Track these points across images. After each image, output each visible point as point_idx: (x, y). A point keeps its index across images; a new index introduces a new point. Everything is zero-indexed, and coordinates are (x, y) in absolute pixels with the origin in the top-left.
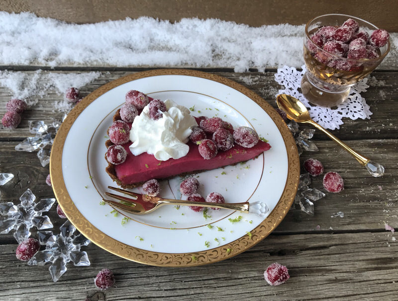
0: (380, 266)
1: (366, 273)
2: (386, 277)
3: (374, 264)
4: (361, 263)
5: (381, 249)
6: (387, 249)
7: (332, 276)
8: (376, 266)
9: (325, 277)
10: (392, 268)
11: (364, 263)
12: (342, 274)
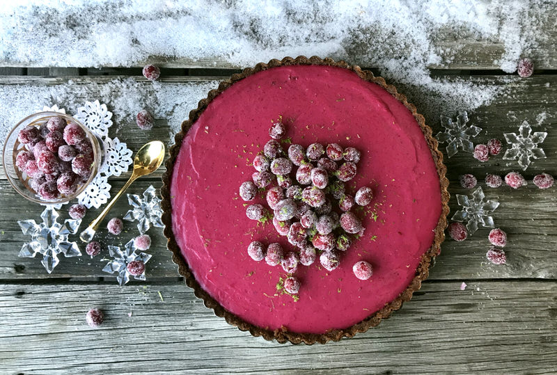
0: (458, 310)
1: (444, 316)
2: (460, 318)
3: (454, 308)
4: (444, 308)
5: (464, 297)
6: (470, 297)
7: (419, 317)
8: (455, 310)
9: (414, 317)
10: (467, 312)
11: (447, 307)
12: (427, 316)
